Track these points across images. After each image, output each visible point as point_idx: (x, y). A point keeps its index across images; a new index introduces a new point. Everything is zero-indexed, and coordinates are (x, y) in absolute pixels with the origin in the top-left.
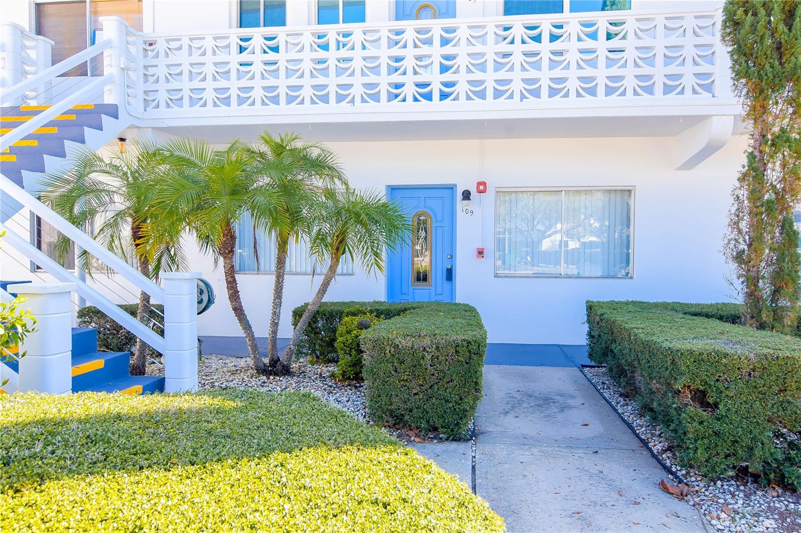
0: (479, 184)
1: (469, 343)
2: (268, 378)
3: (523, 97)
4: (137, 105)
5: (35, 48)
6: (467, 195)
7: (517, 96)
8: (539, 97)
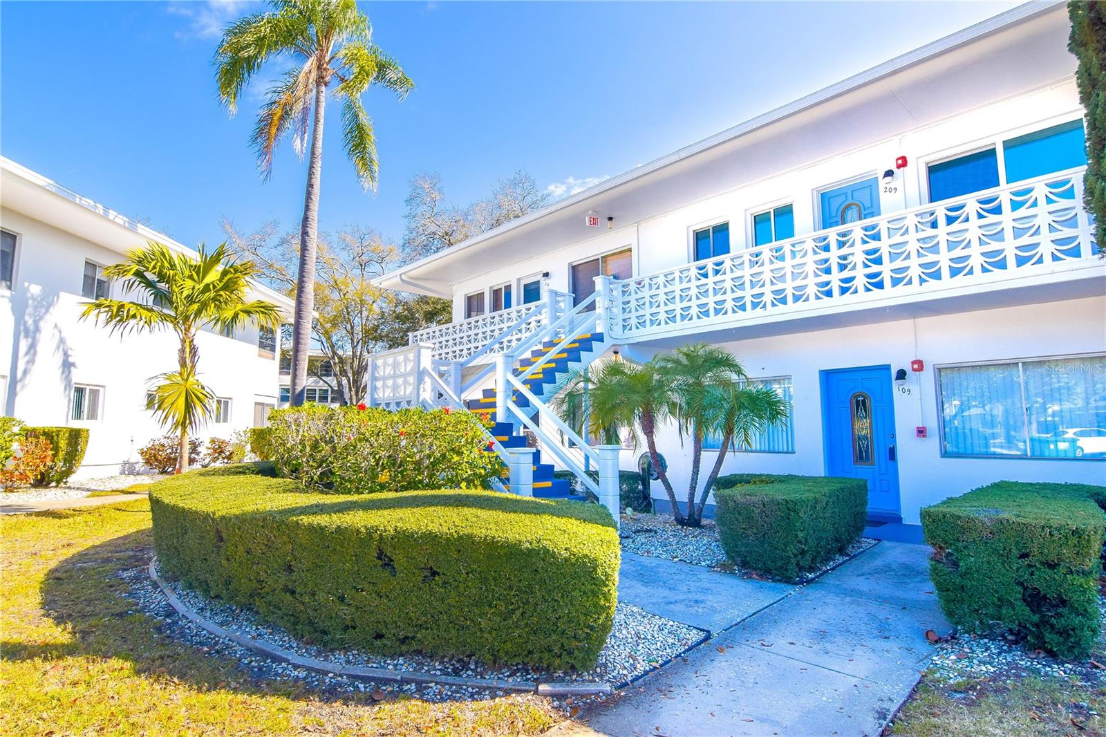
0: (914, 363)
1: (787, 502)
2: (682, 527)
3: (922, 281)
4: (618, 330)
5: (563, 301)
6: (901, 375)
7: (916, 280)
8: (939, 278)
